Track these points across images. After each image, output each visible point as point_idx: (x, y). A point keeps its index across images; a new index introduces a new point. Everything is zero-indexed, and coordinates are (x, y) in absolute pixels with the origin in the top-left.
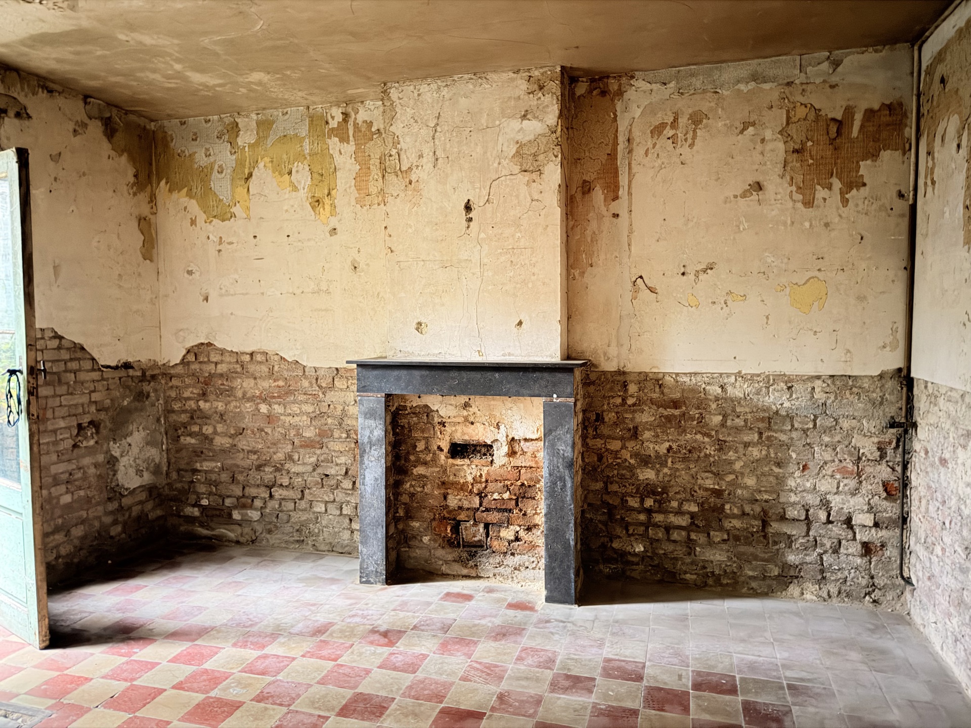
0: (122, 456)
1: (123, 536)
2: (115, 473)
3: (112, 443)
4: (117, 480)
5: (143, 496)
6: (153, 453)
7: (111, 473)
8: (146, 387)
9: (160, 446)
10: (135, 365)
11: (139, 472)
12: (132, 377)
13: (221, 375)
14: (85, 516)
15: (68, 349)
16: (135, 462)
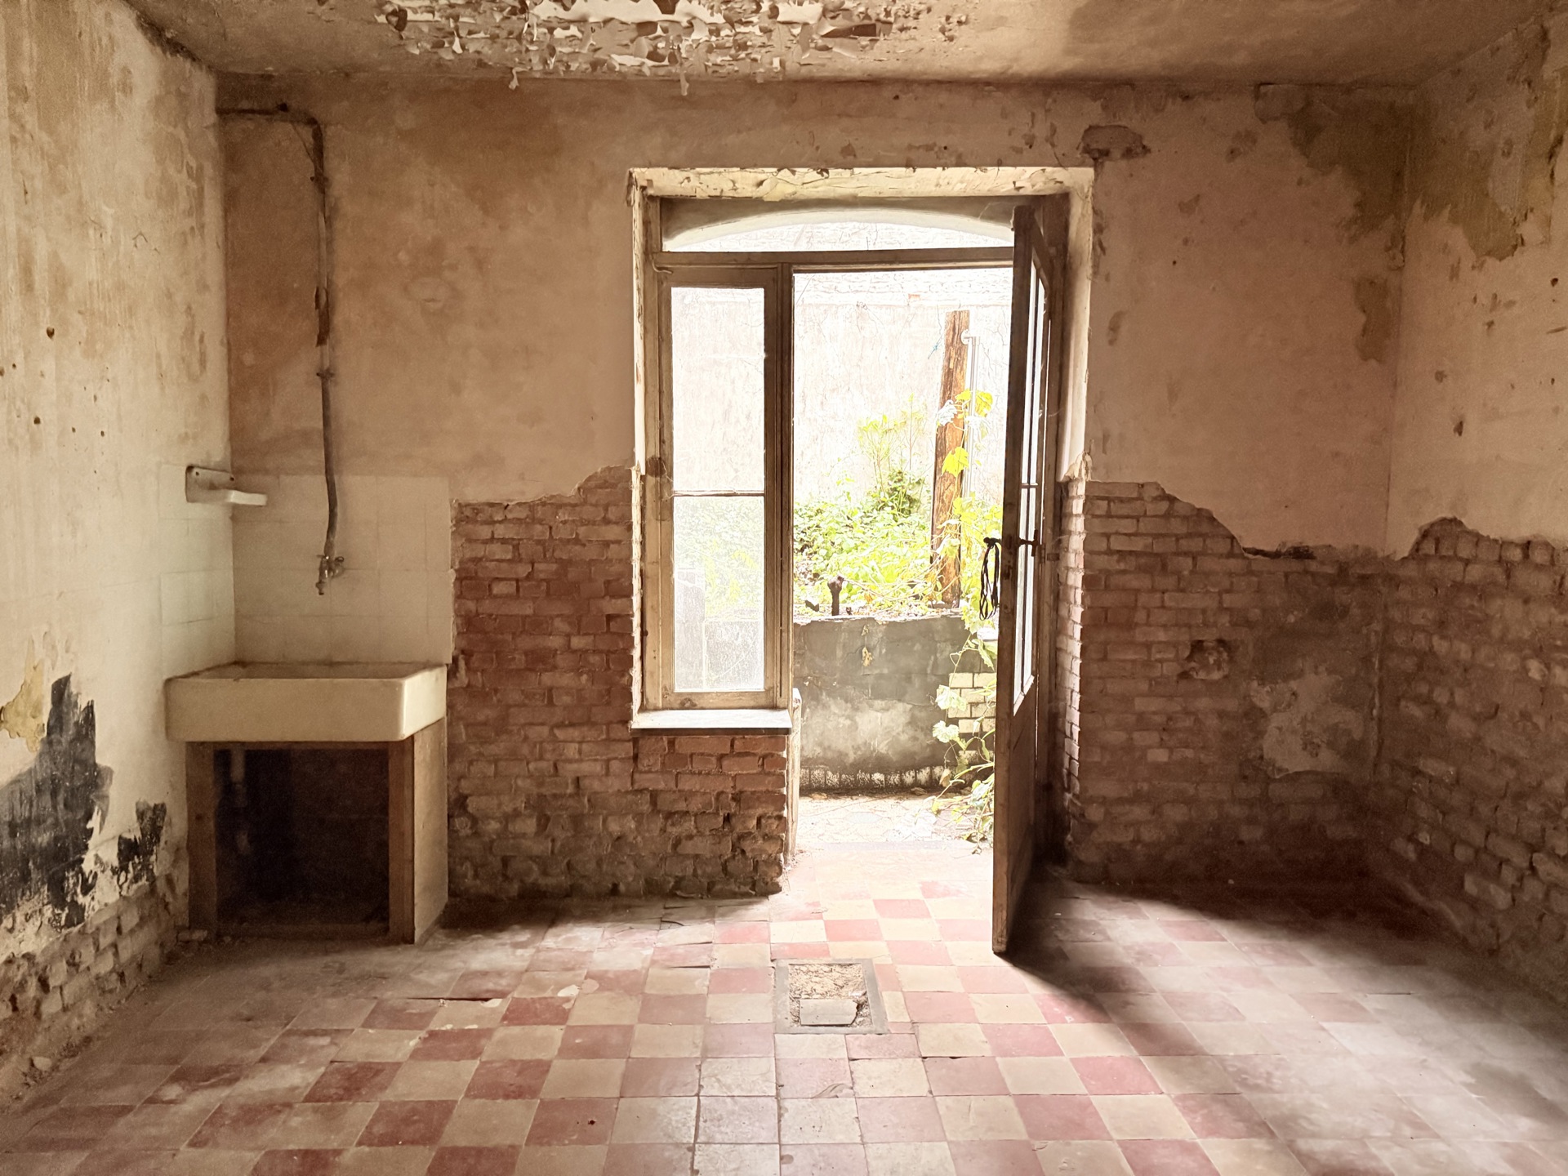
0: (1275, 710)
1: (1265, 848)
2: (1260, 735)
3: (1255, 684)
4: (1261, 749)
5: (1316, 792)
6: (1350, 720)
7: (1251, 735)
8: (1342, 596)
9: (1366, 710)
10: (1318, 554)
11: (1310, 746)
12: (1313, 575)
13: (1473, 587)
14: (1192, 791)
15: (1186, 518)
16: (1304, 727)
